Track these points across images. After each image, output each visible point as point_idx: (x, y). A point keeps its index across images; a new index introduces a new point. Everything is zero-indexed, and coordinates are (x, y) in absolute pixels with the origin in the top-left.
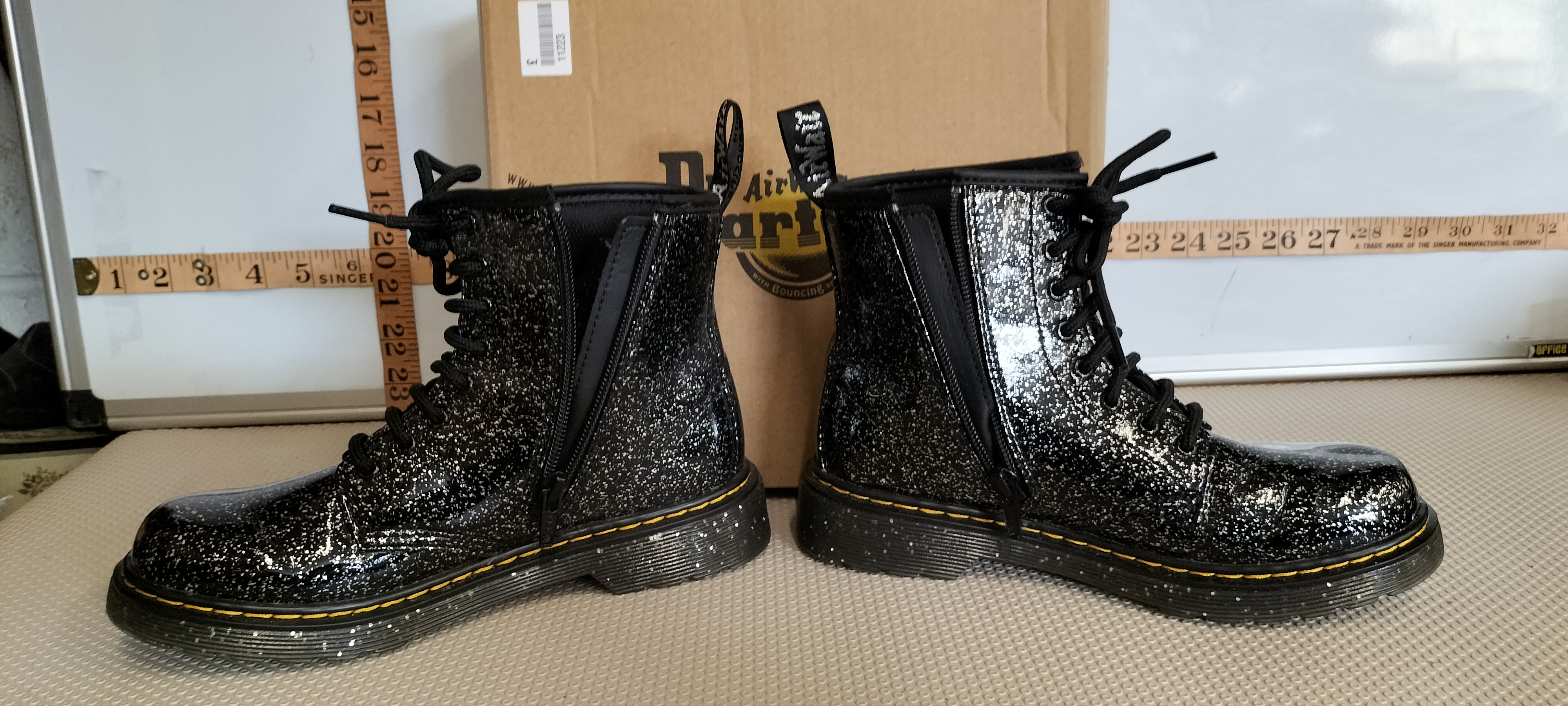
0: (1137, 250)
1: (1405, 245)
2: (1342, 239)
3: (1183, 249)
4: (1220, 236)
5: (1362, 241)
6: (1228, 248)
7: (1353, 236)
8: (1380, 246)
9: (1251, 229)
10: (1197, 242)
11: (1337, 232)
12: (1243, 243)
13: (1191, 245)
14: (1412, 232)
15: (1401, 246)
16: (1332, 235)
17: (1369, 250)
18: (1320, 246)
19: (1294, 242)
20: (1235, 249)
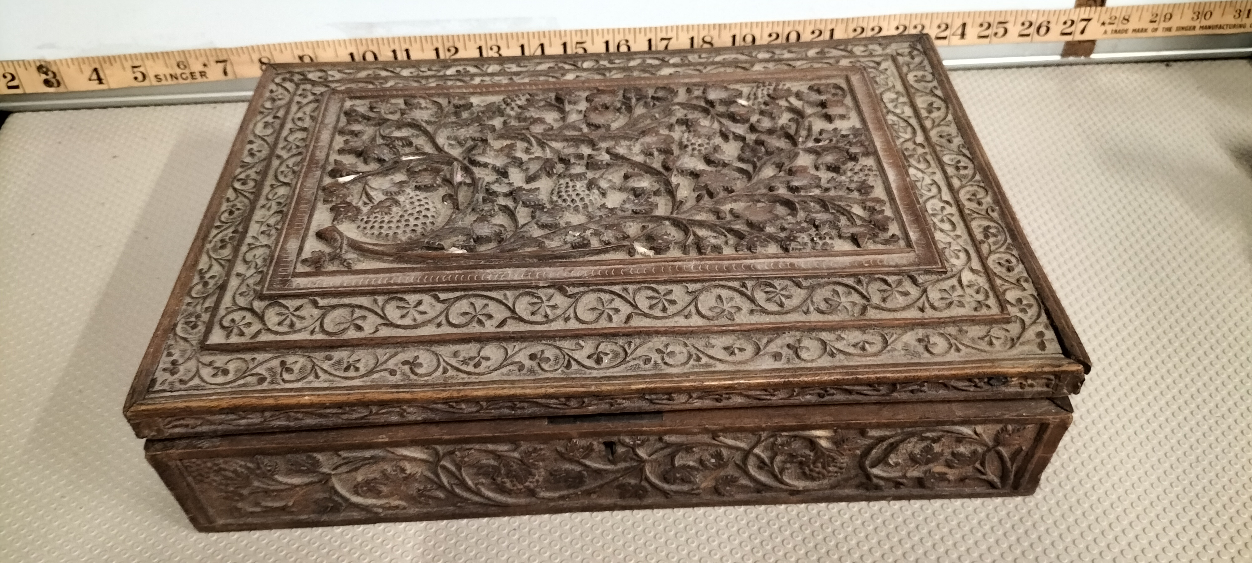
1: (1149, 31)
2: (1093, 27)
3: (945, 38)
4: (981, 25)
5: (1110, 28)
6: (987, 37)
7: (1103, 24)
8: (1126, 31)
9: (1011, 19)
10: (960, 31)
11: (1090, 20)
12: (1001, 31)
13: (953, 35)
14: (1158, 18)
15: (1146, 30)
16: (1084, 23)
17: (1116, 36)
18: (1070, 34)
19: (1048, 29)
20: (993, 37)
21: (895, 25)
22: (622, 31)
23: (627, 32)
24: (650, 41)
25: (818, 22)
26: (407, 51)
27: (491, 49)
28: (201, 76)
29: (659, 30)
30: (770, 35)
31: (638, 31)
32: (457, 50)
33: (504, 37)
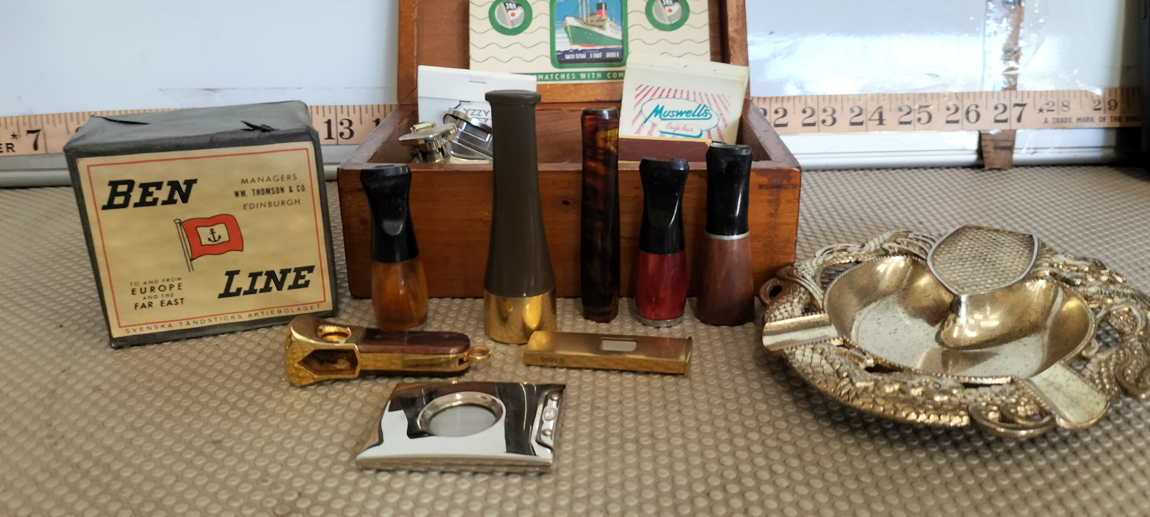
0: (814, 125)
1: (1096, 120)
2: (1029, 113)
3: (861, 124)
4: (900, 110)
5: (1050, 116)
6: (909, 123)
7: (1041, 110)
8: (1069, 120)
9: (933, 103)
10: (876, 116)
11: (1024, 105)
12: (925, 117)
13: (870, 120)
14: (1101, 106)
15: (1092, 120)
16: (1019, 109)
17: (1059, 125)
18: (1005, 121)
19: (978, 115)
20: (917, 124)
21: (803, 108)
27: (342, 124)
28: (8, 148)
33: (357, 110)
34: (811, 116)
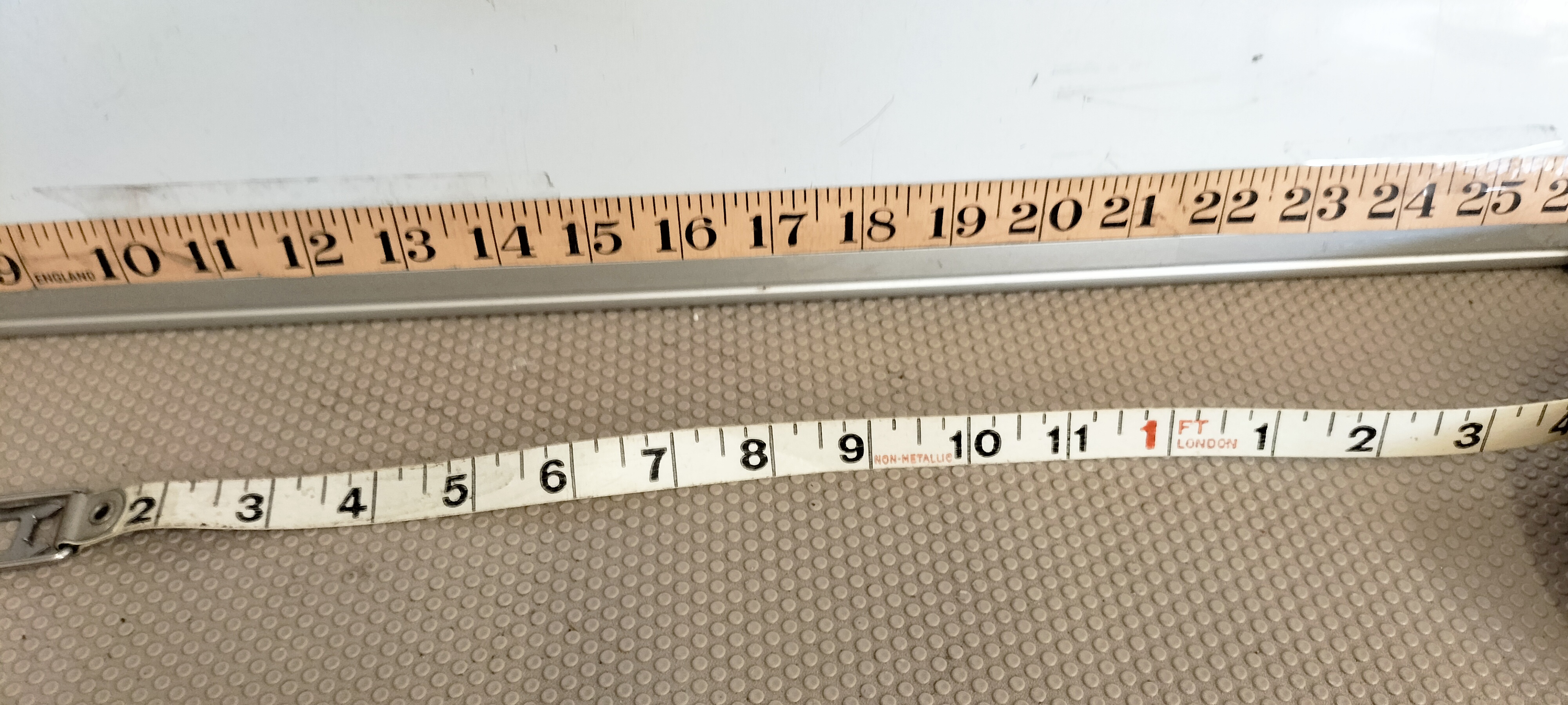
0: (1302, 218)
3: (1389, 215)
4: (1467, 189)
6: (1477, 212)
9: (1531, 176)
10: (1420, 202)
12: (1507, 202)
13: (1407, 208)
20: (1490, 213)
21: (1287, 190)
22: (695, 202)
23: (707, 202)
24: (757, 221)
25: (1122, 183)
26: (221, 244)
27: (409, 237)
29: (776, 198)
30: (1017, 209)
31: (730, 200)
32: (332, 241)
33: (435, 212)
34: (1301, 202)
